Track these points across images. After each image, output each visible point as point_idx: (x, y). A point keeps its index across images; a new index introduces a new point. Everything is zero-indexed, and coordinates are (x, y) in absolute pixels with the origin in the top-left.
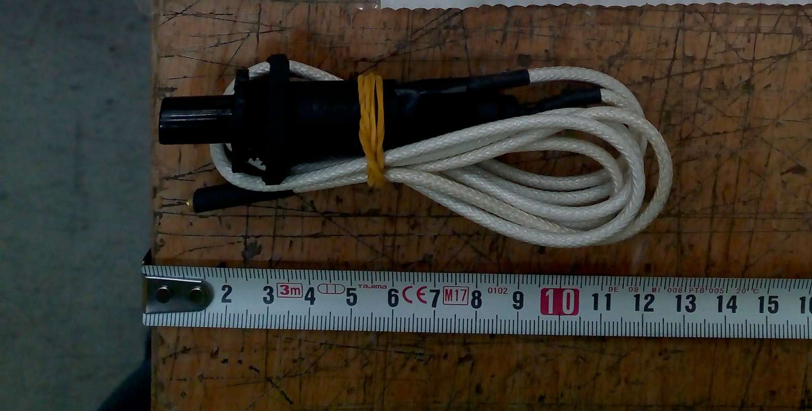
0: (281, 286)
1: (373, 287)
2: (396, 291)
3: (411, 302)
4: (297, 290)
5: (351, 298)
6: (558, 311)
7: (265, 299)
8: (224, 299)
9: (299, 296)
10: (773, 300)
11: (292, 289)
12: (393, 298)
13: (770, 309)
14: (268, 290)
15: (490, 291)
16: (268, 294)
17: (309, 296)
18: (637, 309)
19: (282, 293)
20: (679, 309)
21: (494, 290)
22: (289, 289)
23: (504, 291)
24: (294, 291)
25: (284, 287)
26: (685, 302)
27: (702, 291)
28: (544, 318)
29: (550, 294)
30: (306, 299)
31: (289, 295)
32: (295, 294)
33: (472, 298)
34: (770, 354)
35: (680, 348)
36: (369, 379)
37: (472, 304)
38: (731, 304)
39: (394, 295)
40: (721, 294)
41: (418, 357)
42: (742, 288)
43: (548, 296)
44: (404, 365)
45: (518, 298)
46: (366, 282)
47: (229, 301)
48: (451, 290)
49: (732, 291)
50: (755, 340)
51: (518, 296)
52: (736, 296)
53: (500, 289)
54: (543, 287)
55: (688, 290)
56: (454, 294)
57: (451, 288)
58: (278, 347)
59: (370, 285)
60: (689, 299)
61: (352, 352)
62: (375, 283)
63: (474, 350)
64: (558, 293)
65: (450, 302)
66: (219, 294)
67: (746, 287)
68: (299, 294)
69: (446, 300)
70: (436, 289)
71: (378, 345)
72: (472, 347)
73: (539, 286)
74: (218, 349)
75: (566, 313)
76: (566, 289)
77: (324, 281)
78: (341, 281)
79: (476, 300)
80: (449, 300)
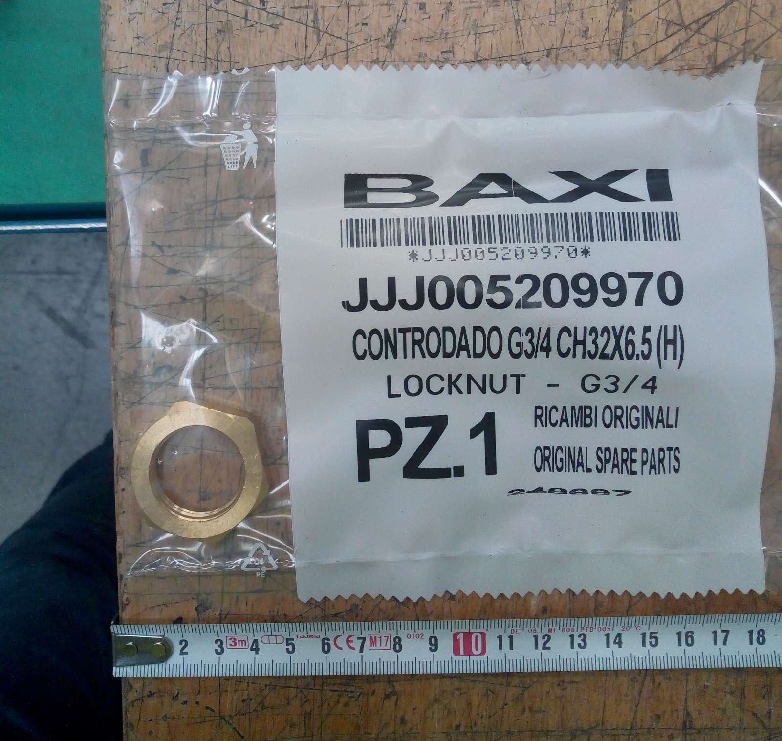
0: (230, 639)
1: (309, 636)
2: (329, 640)
3: (341, 649)
4: (244, 642)
5: (290, 647)
6: (468, 652)
7: (216, 651)
8: (182, 653)
9: (245, 647)
10: (653, 635)
11: (239, 641)
12: (326, 647)
13: (651, 643)
14: (219, 643)
15: (409, 636)
16: (219, 646)
17: (254, 647)
18: (536, 647)
19: (231, 645)
20: (572, 646)
21: (412, 636)
22: (237, 642)
23: (420, 636)
24: (241, 642)
25: (233, 640)
26: (578, 641)
27: (592, 630)
28: (456, 658)
29: (461, 637)
30: (252, 649)
31: (237, 647)
32: (242, 646)
33: (393, 643)
34: (654, 682)
35: (575, 679)
36: (308, 715)
37: (394, 649)
38: (617, 641)
39: (326, 643)
40: (608, 632)
41: (350, 694)
42: (626, 625)
43: (459, 639)
44: (338, 702)
45: (433, 642)
46: (302, 633)
47: (186, 654)
48: (375, 637)
49: (618, 630)
50: (640, 671)
51: (433, 640)
52: (621, 633)
53: (418, 635)
54: (454, 631)
55: (579, 630)
56: (378, 640)
57: (375, 635)
58: (229, 689)
59: (305, 634)
60: (580, 637)
61: (293, 692)
62: (310, 633)
63: (398, 687)
64: (468, 636)
65: (374, 648)
66: (177, 648)
67: (630, 625)
68: (245, 645)
69: (371, 646)
70: (362, 636)
71: (314, 686)
72: (395, 684)
73: (451, 631)
74: (178, 693)
75: (475, 654)
76: (475, 632)
77: (266, 633)
78: (281, 633)
79: (398, 646)
80: (374, 646)
